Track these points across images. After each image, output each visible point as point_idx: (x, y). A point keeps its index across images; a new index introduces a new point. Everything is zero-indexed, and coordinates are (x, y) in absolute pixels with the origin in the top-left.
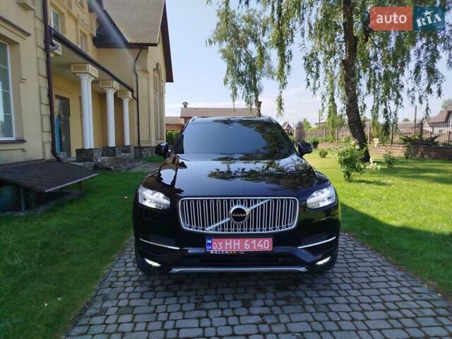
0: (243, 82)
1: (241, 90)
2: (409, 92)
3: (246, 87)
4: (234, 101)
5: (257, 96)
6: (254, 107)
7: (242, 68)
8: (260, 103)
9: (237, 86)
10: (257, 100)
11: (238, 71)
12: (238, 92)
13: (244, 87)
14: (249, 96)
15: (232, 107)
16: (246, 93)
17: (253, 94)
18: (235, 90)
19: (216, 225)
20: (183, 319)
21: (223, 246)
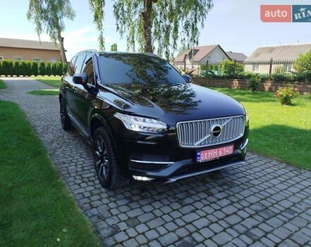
0: (47, 18)
1: (45, 25)
2: (182, 41)
3: (49, 23)
4: (39, 34)
5: (59, 32)
6: (58, 42)
7: (45, 6)
8: (63, 39)
9: (41, 22)
10: (59, 36)
11: (41, 8)
12: (43, 26)
13: (47, 23)
14: (53, 32)
15: (39, 40)
16: (50, 28)
17: (56, 30)
18: (39, 25)
19: (202, 140)
20: (184, 215)
21: (207, 155)
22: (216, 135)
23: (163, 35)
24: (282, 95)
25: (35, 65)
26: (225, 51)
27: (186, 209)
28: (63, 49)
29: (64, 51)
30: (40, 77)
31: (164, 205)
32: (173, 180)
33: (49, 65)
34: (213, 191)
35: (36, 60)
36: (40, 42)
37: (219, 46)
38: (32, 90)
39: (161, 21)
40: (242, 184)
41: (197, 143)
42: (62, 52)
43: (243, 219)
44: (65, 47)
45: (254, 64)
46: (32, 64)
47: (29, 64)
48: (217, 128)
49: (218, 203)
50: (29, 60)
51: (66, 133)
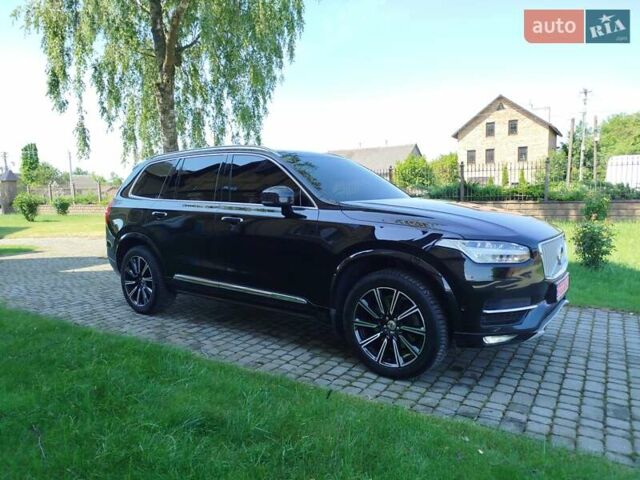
32: (541, 332)
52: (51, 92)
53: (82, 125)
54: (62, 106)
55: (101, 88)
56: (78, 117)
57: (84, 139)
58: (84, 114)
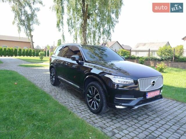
0: (24, 25)
1: (23, 28)
3: (25, 27)
4: (19, 33)
5: (30, 32)
6: (30, 38)
7: (23, 18)
8: (32, 36)
9: (21, 26)
10: (30, 34)
11: (21, 19)
13: (24, 27)
15: (19, 37)
16: (26, 30)
17: (28, 31)
18: (20, 28)
19: (148, 88)
20: (142, 125)
21: (150, 95)
22: (153, 85)
23: (92, 35)
24: (159, 68)
25: (16, 50)
26: (120, 44)
27: (142, 122)
28: (32, 42)
29: (33, 43)
30: (18, 57)
31: (130, 121)
32: (136, 107)
33: (24, 50)
34: (150, 114)
35: (17, 47)
36: (20, 38)
37: (117, 42)
38: (19, 64)
39: (91, 29)
40: (161, 110)
41: (146, 89)
42: (31, 43)
43: (171, 126)
44: (33, 41)
45: (136, 51)
46: (14, 49)
47: (12, 50)
48: (154, 82)
49: (154, 119)
50: (12, 47)
51: (55, 87)
52: (57, 26)
53: (63, 35)
54: (60, 30)
55: (69, 25)
56: (62, 33)
57: (64, 38)
58: (64, 32)
